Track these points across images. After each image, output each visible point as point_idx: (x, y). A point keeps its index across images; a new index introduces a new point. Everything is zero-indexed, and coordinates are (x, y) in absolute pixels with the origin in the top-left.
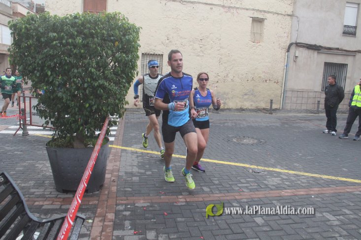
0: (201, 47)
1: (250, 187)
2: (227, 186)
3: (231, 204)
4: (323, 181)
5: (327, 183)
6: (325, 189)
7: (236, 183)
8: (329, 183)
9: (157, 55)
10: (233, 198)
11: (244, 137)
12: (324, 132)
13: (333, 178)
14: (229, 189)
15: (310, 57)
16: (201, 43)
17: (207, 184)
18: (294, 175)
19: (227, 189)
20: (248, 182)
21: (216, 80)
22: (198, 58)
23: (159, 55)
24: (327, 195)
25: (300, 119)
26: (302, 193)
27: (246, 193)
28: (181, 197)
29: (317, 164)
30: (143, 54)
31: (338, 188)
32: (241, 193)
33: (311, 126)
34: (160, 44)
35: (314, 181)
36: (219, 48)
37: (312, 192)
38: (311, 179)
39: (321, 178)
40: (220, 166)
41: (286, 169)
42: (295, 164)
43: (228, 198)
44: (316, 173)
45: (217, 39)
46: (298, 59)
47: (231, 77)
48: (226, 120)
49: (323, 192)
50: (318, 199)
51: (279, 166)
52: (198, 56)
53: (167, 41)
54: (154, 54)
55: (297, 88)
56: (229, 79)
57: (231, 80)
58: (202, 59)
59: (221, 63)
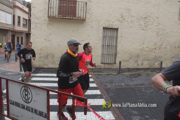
0: (145, 24)
9: (114, 28)
16: (145, 21)
21: (155, 47)
22: (143, 31)
23: (116, 29)
30: (104, 28)
34: (116, 21)
36: (157, 24)
45: (157, 18)
47: (164, 45)
52: (143, 30)
53: (122, 19)
54: (112, 28)
56: (163, 47)
57: (165, 47)
58: (145, 32)
59: (158, 35)
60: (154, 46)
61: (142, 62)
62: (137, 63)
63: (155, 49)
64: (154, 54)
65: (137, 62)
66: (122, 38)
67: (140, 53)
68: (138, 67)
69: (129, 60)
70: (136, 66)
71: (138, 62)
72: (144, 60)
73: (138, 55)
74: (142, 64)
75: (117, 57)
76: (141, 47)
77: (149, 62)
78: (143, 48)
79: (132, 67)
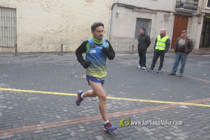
0: (47, 4)
1: (91, 113)
2: (74, 113)
3: (78, 127)
4: (140, 104)
5: (142, 105)
6: (142, 109)
7: (80, 110)
8: (144, 105)
10: (78, 122)
11: (83, 73)
12: (138, 68)
13: (147, 101)
14: (76, 115)
15: (127, 14)
17: (58, 113)
18: (121, 101)
19: (74, 115)
20: (89, 109)
21: (60, 30)
22: (45, 13)
23: (13, 8)
24: (143, 114)
25: (121, 59)
26: (127, 114)
27: (88, 118)
28: (39, 126)
29: (135, 91)
31: (150, 108)
32: (85, 118)
33: (129, 63)
35: (134, 104)
36: (62, 6)
37: (133, 113)
38: (132, 103)
39: (138, 101)
40: (67, 98)
41: (114, 97)
42: (120, 92)
43: (75, 122)
44: (135, 98)
46: (119, 15)
47: (71, 28)
48: (69, 61)
49: (141, 112)
50: (138, 118)
51: (109, 95)
52: (46, 11)
54: (8, 8)
55: (118, 36)
56: (70, 30)
57: (72, 30)
58: (48, 13)
59: (63, 17)
60: (59, 28)
61: (47, 45)
62: (41, 47)
63: (61, 31)
64: (60, 36)
65: (41, 45)
66: (22, 19)
67: (44, 36)
68: (43, 51)
69: (32, 43)
70: (40, 50)
71: (43, 46)
72: (49, 43)
73: (42, 37)
74: (48, 48)
75: (17, 40)
76: (44, 30)
77: (55, 45)
78: (47, 30)
79: (36, 51)
